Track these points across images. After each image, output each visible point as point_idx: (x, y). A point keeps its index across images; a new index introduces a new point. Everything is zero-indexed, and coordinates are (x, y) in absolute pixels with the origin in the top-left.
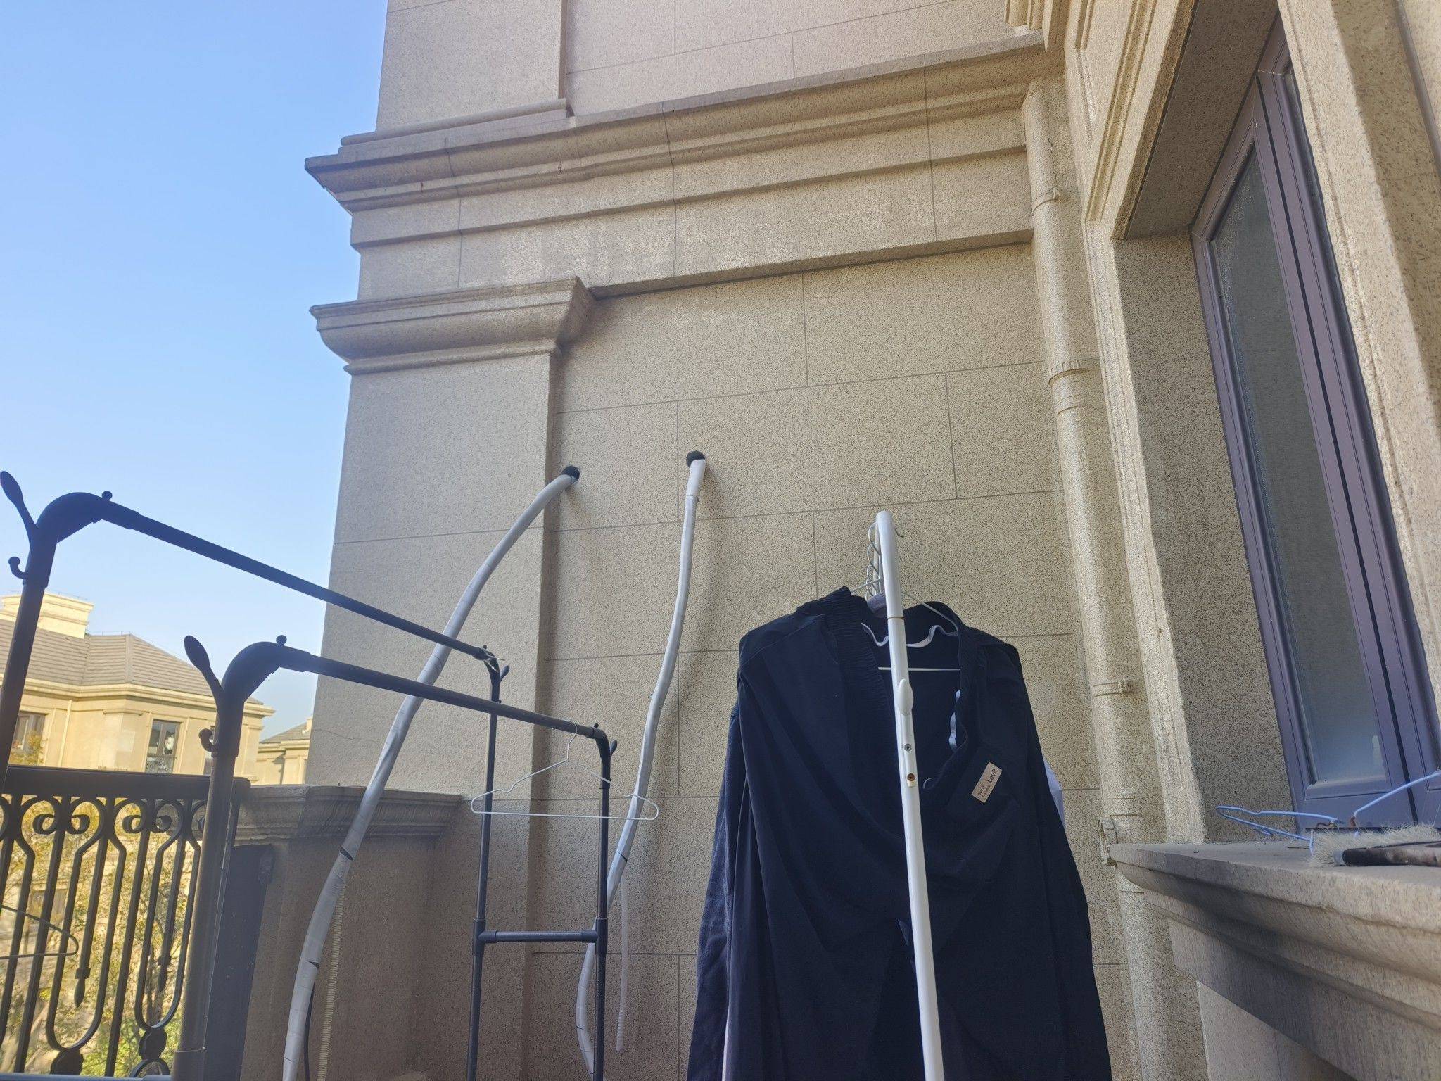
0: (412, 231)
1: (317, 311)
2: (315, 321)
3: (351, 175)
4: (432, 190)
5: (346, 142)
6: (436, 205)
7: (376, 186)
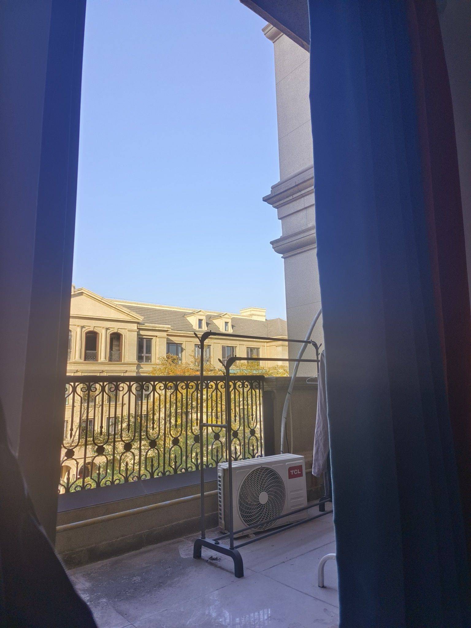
0: (293, 211)
1: (272, 243)
2: (271, 246)
3: (274, 199)
4: (295, 197)
5: (273, 188)
6: (298, 201)
7: (281, 200)
